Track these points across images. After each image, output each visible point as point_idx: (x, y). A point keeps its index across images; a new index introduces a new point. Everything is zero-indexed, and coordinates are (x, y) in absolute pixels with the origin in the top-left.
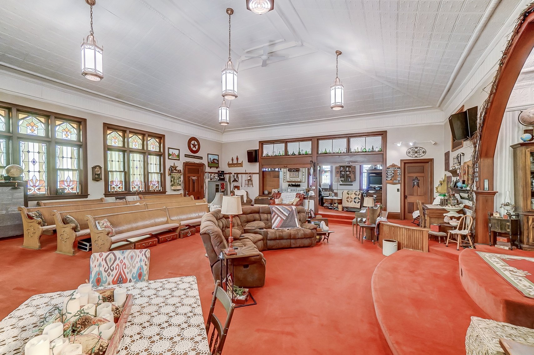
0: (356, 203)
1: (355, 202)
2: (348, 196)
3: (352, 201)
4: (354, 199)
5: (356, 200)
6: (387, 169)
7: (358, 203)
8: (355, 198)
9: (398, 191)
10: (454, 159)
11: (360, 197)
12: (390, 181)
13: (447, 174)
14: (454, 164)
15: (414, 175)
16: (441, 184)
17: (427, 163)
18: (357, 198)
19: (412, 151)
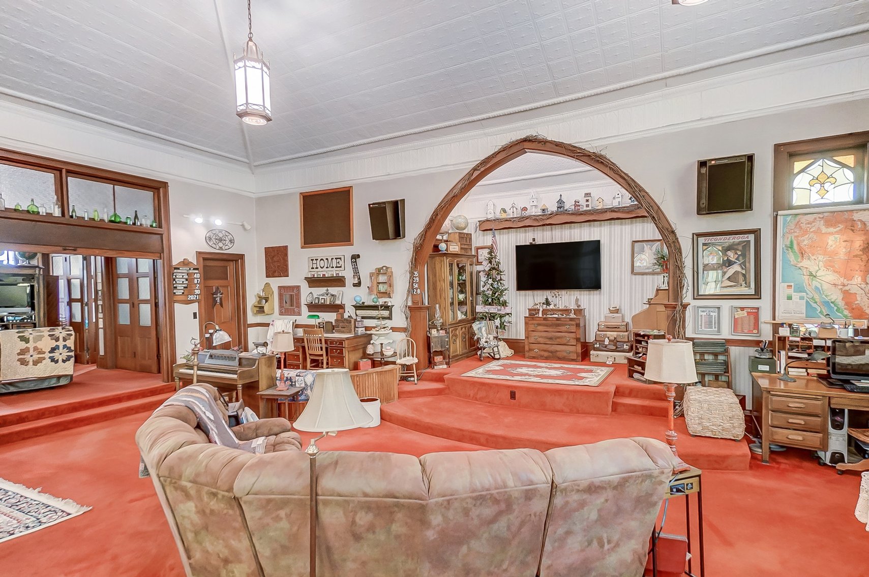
0: (57, 362)
1: (53, 360)
2: (23, 345)
3: (44, 358)
4: (50, 352)
5: (56, 355)
6: (175, 271)
7: (64, 361)
8: (53, 350)
9: (195, 317)
10: (317, 260)
11: (71, 343)
12: (183, 298)
13: (276, 283)
14: (317, 268)
15: (214, 283)
16: (267, 300)
17: (233, 261)
18: (61, 347)
19: (215, 237)
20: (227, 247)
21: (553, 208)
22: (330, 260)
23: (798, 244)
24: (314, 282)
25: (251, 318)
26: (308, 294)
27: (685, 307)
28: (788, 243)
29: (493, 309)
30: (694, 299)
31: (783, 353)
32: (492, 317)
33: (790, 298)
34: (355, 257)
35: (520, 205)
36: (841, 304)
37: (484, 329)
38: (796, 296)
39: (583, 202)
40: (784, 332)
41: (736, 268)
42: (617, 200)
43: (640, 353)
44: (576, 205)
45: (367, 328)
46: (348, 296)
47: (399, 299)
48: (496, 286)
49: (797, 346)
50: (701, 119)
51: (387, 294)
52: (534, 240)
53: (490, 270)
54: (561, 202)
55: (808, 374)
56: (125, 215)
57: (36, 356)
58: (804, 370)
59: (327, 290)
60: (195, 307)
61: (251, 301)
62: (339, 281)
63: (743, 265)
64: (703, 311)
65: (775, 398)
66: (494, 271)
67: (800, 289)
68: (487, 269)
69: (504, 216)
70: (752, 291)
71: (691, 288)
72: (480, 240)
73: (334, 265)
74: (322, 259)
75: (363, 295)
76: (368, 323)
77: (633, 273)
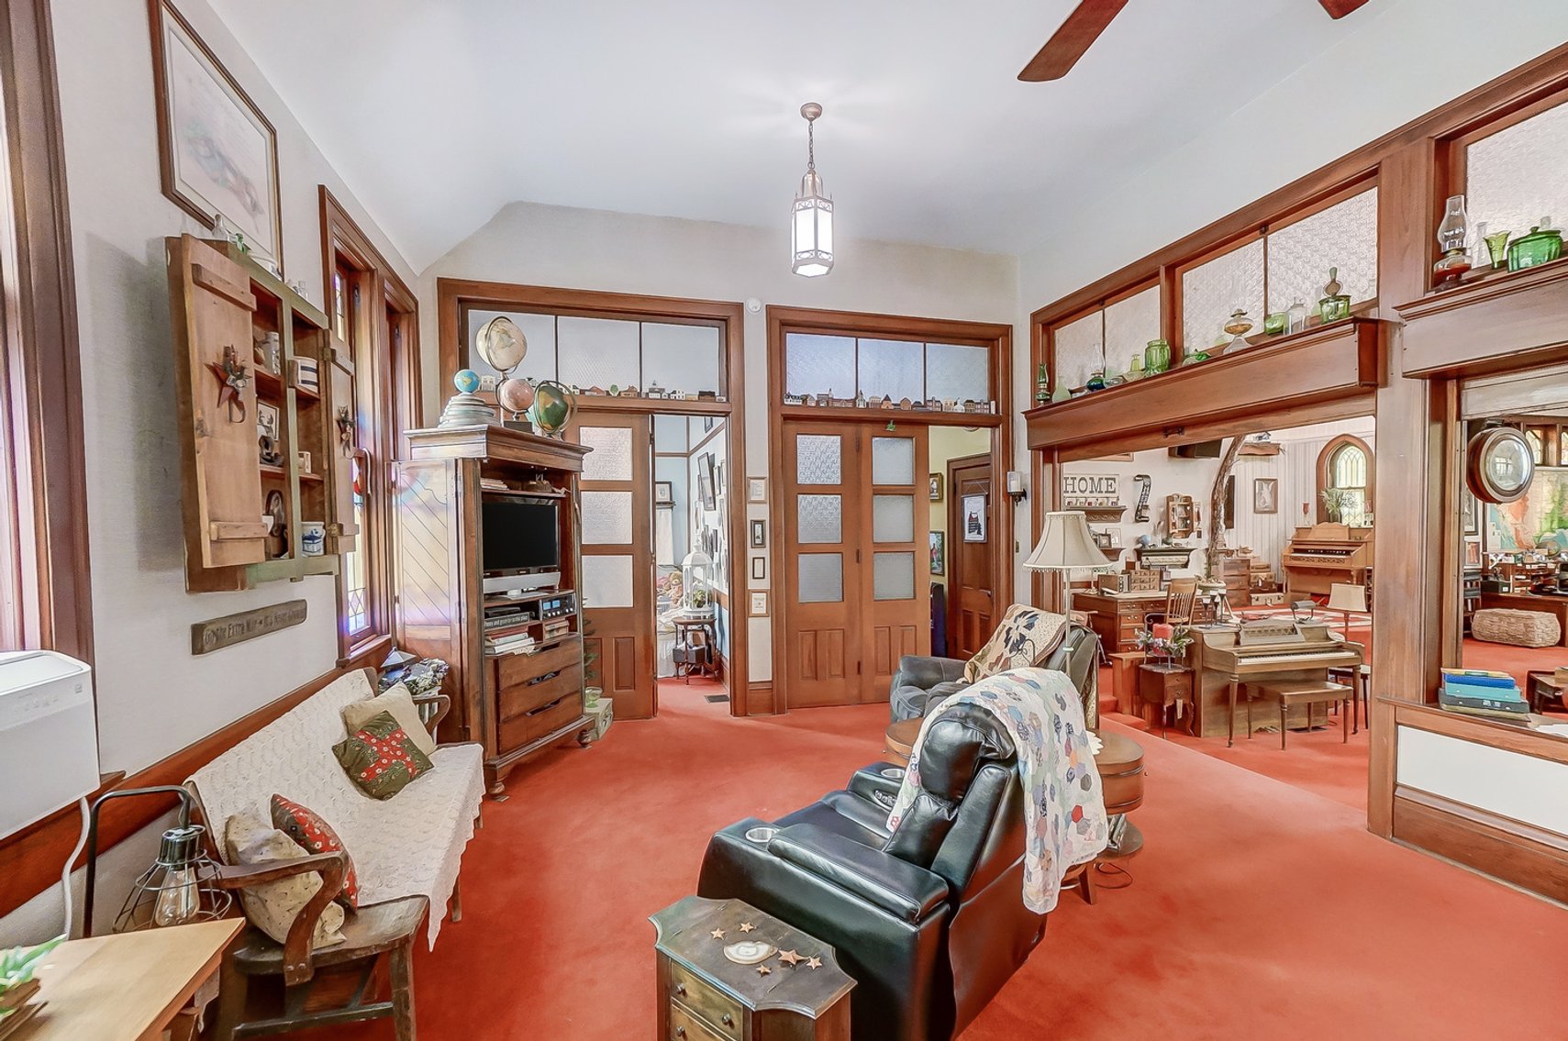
10: (1074, 479)
14: (1074, 492)
22: (1096, 481)
31: (1511, 576)
34: (1144, 479)
38: (1496, 532)
46: (1125, 536)
62: (1114, 513)
67: (1498, 527)
73: (1104, 488)
74: (1083, 478)
75: (1149, 535)
77: (1256, 511)
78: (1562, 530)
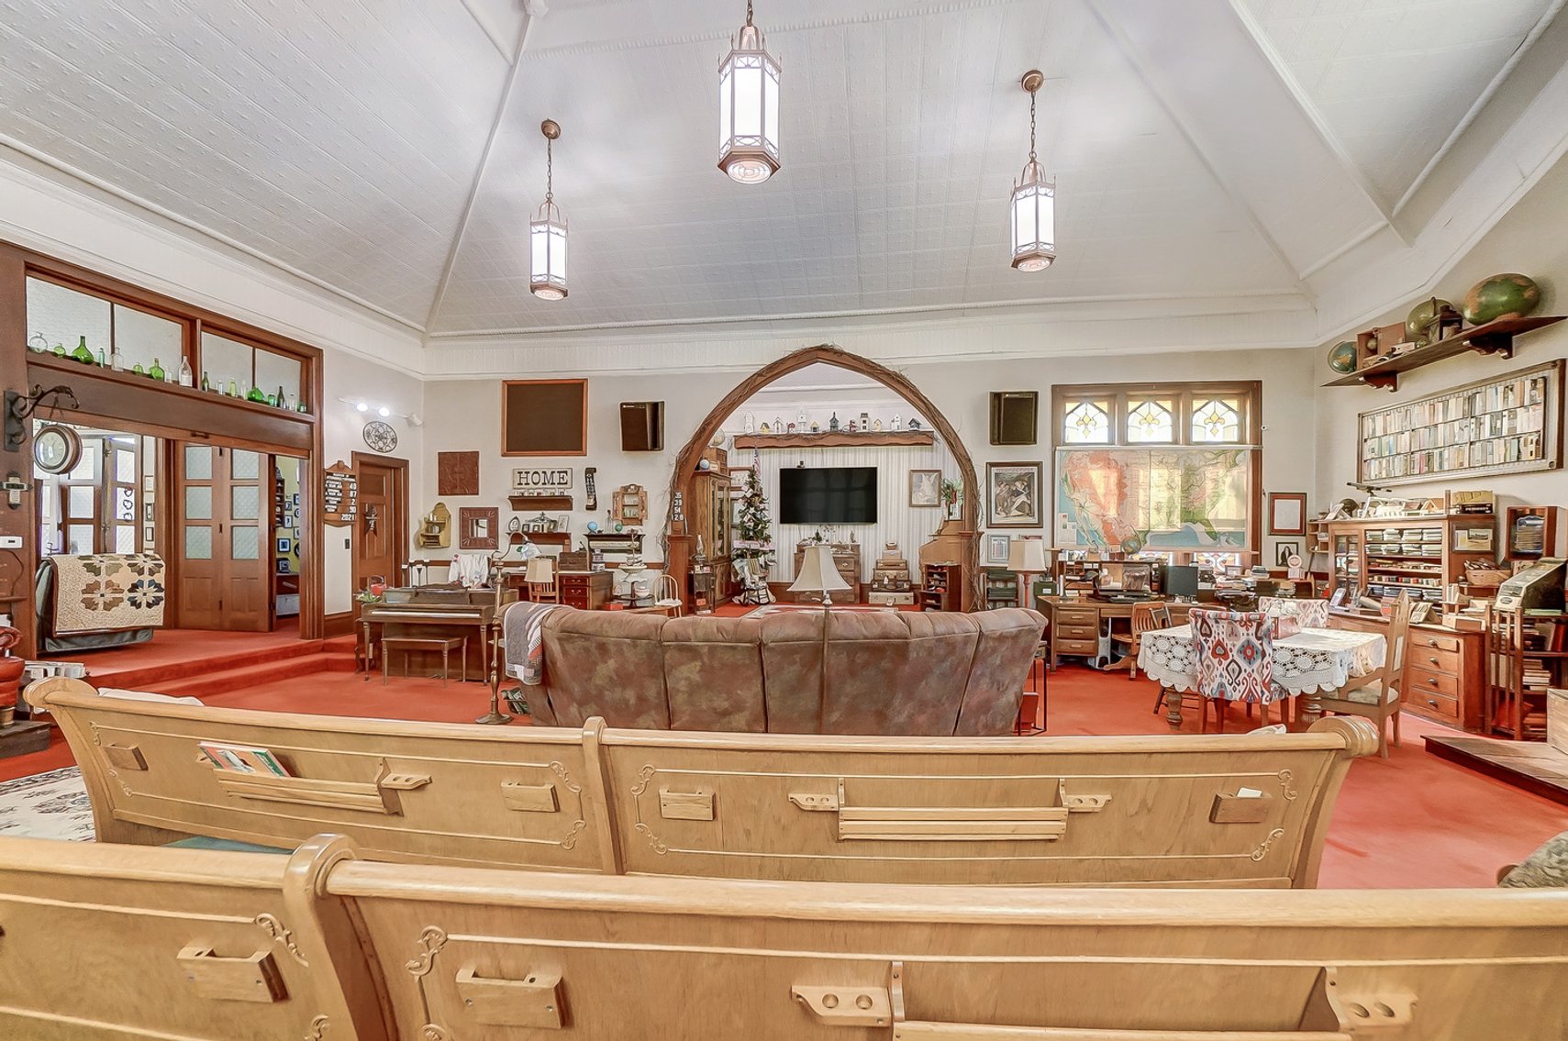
0: (138, 606)
1: (135, 603)
2: (91, 578)
3: (121, 600)
4: (130, 591)
5: (138, 595)
6: (328, 477)
7: (149, 605)
8: (134, 588)
9: (347, 547)
10: (527, 473)
11: (160, 578)
12: (334, 517)
13: (455, 504)
14: (527, 484)
15: (370, 499)
16: (442, 526)
17: (390, 468)
18: (146, 584)
19: (377, 432)
20: (388, 449)
21: (825, 426)
22: (549, 474)
23: (1071, 478)
24: (520, 502)
25: (415, 554)
26: (508, 519)
27: (980, 534)
28: (1064, 476)
29: (755, 545)
30: (988, 528)
31: (1062, 576)
32: (755, 554)
33: (1065, 527)
34: (590, 472)
35: (786, 421)
36: (1101, 532)
37: (746, 568)
38: (1069, 525)
39: (859, 424)
40: (1061, 558)
41: (1023, 498)
42: (896, 424)
43: (932, 586)
44: (851, 426)
45: (608, 565)
46: (576, 523)
47: (653, 527)
48: (759, 517)
49: (1072, 570)
50: (993, 353)
51: (639, 521)
52: (802, 463)
53: (752, 497)
54: (834, 421)
55: (1080, 595)
56: (267, 391)
57: (109, 596)
58: (1077, 591)
59: (543, 514)
60: (346, 532)
61: (415, 528)
62: (564, 503)
63: (1029, 496)
64: (995, 540)
65: (1061, 612)
66: (757, 498)
67: (1072, 519)
68: (748, 495)
69: (766, 432)
70: (1035, 520)
71: (985, 517)
72: (736, 459)
73: (556, 481)
74: (536, 473)
75: (600, 522)
76: (608, 557)
77: (911, 505)
78: (1189, 524)
